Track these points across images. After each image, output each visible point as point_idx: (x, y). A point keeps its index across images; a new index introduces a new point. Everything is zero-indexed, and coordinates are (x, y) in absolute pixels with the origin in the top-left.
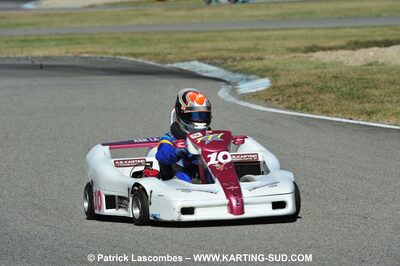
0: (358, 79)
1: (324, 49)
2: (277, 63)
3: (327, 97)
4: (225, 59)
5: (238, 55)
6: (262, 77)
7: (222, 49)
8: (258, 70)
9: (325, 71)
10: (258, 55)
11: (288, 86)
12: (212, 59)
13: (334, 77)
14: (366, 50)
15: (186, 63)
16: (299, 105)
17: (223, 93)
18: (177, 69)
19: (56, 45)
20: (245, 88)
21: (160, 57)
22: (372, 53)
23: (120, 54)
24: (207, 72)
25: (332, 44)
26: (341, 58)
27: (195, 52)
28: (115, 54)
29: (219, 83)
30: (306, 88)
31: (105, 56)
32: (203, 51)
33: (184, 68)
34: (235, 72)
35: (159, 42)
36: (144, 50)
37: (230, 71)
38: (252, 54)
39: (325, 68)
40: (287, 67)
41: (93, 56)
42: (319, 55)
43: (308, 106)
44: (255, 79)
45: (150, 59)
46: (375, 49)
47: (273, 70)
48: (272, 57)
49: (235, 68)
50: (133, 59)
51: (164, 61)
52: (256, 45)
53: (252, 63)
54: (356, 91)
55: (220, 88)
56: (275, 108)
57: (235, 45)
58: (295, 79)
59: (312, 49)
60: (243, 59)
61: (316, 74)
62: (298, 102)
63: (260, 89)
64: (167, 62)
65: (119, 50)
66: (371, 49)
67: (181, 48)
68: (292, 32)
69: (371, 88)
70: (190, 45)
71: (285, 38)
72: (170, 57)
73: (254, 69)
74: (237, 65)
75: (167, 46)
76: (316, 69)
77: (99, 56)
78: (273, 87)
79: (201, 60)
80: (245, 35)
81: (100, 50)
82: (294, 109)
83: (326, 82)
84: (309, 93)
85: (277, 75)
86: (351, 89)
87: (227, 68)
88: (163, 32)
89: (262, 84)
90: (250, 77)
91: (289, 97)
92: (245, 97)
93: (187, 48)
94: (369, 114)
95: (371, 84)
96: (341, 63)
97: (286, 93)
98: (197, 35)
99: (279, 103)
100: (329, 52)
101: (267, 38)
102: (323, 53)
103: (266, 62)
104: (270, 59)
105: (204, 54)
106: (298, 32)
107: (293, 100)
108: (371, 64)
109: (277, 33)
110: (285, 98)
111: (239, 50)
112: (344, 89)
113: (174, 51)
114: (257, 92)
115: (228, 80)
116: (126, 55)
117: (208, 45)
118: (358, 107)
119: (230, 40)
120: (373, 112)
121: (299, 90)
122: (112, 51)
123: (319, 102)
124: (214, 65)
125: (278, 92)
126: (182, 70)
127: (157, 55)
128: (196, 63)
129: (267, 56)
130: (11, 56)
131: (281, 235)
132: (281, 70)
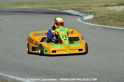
0: (121, 15)
1: (110, 6)
2: (96, 10)
3: (111, 20)
4: (80, 9)
6: (91, 14)
7: (78, 6)
8: (90, 12)
10: (90, 8)
11: (99, 17)
12: (75, 9)
13: (114, 14)
14: (123, 6)
15: (67, 10)
16: (102, 23)
17: (79, 19)
19: (27, 5)
20: (86, 18)
23: (47, 8)
24: (74, 13)
25: (113, 4)
26: (115, 8)
27: (70, 7)
28: (46, 8)
29: (78, 16)
30: (104, 18)
31: (43, 8)
34: (82, 13)
35: (59, 4)
36: (54, 6)
38: (88, 8)
39: (110, 12)
40: (99, 12)
41: (39, 8)
42: (108, 8)
43: (105, 23)
44: (89, 15)
45: (56, 9)
47: (94, 12)
48: (94, 8)
49: (83, 12)
50: (51, 9)
51: (60, 10)
52: (89, 5)
53: (88, 10)
54: (120, 19)
55: (78, 18)
56: (95, 24)
57: (83, 5)
58: (101, 15)
59: (106, 6)
60: (85, 9)
61: (108, 14)
62: (102, 22)
63: (90, 18)
64: (62, 10)
67: (66, 6)
68: (101, 1)
70: (69, 5)
71: (98, 3)
72: (63, 8)
73: (88, 12)
75: (61, 5)
76: (108, 12)
78: (94, 18)
79: (71, 9)
80: (86, 1)
81: (40, 6)
82: (101, 24)
83: (111, 16)
84: (105, 19)
85: (96, 14)
87: (80, 12)
88: (61, 1)
89: (91, 17)
90: (87, 15)
91: (99, 21)
92: (85, 21)
96: (115, 10)
97: (99, 19)
98: (71, 2)
99: (96, 23)
100: (112, 7)
101: (92, 3)
103: (92, 10)
105: (73, 7)
107: (101, 22)
109: (96, 1)
112: (116, 18)
114: (89, 19)
115: (80, 15)
116: (49, 8)
117: (74, 5)
118: (121, 24)
121: (102, 18)
123: (109, 22)
124: (76, 11)
125: (96, 19)
126: (66, 12)
127: (59, 8)
128: (70, 10)
129: (92, 8)
130: (13, 8)
131: (97, 63)
132: (97, 12)
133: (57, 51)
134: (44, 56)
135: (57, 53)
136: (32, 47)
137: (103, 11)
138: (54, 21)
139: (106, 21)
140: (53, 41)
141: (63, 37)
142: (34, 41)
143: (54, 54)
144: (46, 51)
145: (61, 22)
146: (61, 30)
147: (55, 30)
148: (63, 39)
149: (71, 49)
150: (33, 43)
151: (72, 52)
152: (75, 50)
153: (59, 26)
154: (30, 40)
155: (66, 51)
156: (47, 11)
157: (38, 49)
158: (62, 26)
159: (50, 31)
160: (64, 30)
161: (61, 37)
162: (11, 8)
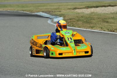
0: (89, 17)
1: (78, 8)
2: (65, 13)
3: (80, 22)
4: (50, 12)
5: (54, 10)
6: (61, 17)
7: (48, 9)
8: (59, 15)
10: (59, 10)
11: (68, 19)
12: (46, 12)
13: (82, 17)
14: (91, 9)
15: (38, 13)
16: (72, 25)
17: (49, 21)
18: (36, 14)
20: (56, 20)
21: (31, 11)
22: (93, 10)
23: (19, 10)
24: (44, 15)
25: (81, 7)
26: (84, 11)
27: (41, 10)
28: (17, 10)
29: (48, 19)
31: (15, 11)
32: (43, 9)
34: (53, 15)
35: (30, 7)
36: (26, 9)
37: (51, 15)
38: (58, 10)
39: (79, 14)
40: (68, 14)
41: (11, 11)
42: (77, 10)
43: (74, 25)
44: (59, 17)
45: (28, 12)
46: (94, 8)
47: (64, 15)
48: (63, 11)
50: (23, 12)
51: (31, 12)
52: (59, 7)
54: (88, 21)
57: (53, 8)
58: (70, 17)
59: (75, 9)
60: (55, 12)
62: (71, 24)
64: (33, 13)
65: (19, 9)
66: (92, 8)
67: (37, 8)
68: (69, 4)
69: (92, 20)
70: (39, 7)
71: (67, 5)
72: (34, 11)
73: (58, 14)
75: (33, 8)
76: (76, 14)
77: (13, 11)
79: (43, 12)
80: (56, 4)
81: (13, 9)
82: (70, 26)
83: (79, 18)
84: (74, 21)
85: (65, 16)
86: (87, 20)
87: (50, 14)
88: (31, 4)
90: (57, 17)
91: (69, 22)
92: (56, 23)
93: (38, 8)
94: (92, 28)
95: (92, 19)
96: (84, 13)
98: (42, 5)
100: (80, 9)
103: (62, 12)
105: (44, 10)
106: (71, 4)
107: (70, 24)
108: (92, 13)
109: (65, 4)
111: (54, 9)
112: (85, 20)
113: (35, 9)
115: (51, 18)
116: (21, 10)
117: (45, 7)
118: (88, 25)
120: (93, 27)
121: (71, 20)
122: (17, 9)
123: (77, 24)
124: (47, 13)
126: (37, 15)
127: (30, 10)
128: (41, 13)
129: (62, 11)
131: (66, 63)
132: (66, 15)
133: (63, 54)
134: (49, 59)
135: (64, 56)
136: (36, 50)
137: (72, 13)
138: (57, 24)
139: (74, 23)
140: (58, 43)
141: (68, 40)
142: (38, 44)
143: (61, 56)
144: (52, 54)
145: (64, 24)
146: (66, 33)
147: (59, 32)
148: (68, 42)
149: (77, 51)
150: (37, 45)
151: (79, 55)
152: (81, 53)
153: (63, 29)
154: (34, 43)
155: (72, 54)
156: (19, 14)
157: (42, 52)
158: (65, 28)
159: (53, 33)
160: (68, 33)
161: (67, 39)
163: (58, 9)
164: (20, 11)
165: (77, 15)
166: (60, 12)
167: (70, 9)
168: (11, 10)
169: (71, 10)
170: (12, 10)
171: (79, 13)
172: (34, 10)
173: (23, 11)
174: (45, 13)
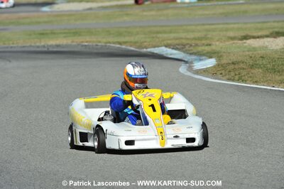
0: (278, 59)
1: (254, 37)
2: (221, 48)
3: (256, 71)
4: (184, 45)
5: (193, 42)
6: (211, 57)
7: (182, 38)
8: (207, 53)
9: (255, 53)
10: (208, 42)
11: (229, 64)
12: (174, 46)
13: (261, 57)
15: (156, 48)
16: (237, 77)
17: (183, 69)
18: (150, 52)
19: (65, 37)
20: (198, 65)
21: (138, 44)
23: (110, 43)
24: (171, 55)
25: (260, 34)
26: (267, 44)
27: (163, 41)
28: (106, 43)
29: (180, 62)
30: (242, 65)
31: (100, 44)
32: (168, 40)
33: (155, 52)
34: (191, 54)
35: (138, 33)
36: (127, 39)
37: (188, 53)
38: (203, 42)
39: (255, 51)
40: (229, 51)
41: (91, 44)
43: (243, 78)
44: (205, 59)
45: (131, 46)
47: (218, 53)
48: (217, 43)
49: (191, 52)
50: (118, 46)
51: (140, 47)
52: (206, 35)
53: (203, 48)
54: (277, 67)
55: (181, 66)
56: (220, 79)
57: (191, 35)
58: (234, 59)
59: (246, 38)
60: (197, 45)
61: (249, 55)
62: (236, 75)
63: (209, 66)
64: (143, 48)
65: (111, 39)
67: (153, 37)
68: (232, 26)
70: (160, 35)
71: (227, 30)
72: (145, 44)
73: (205, 52)
74: (193, 49)
75: (143, 36)
76: (248, 51)
77: (94, 44)
78: (218, 65)
79: (166, 46)
80: (199, 28)
81: (95, 40)
82: (233, 80)
83: (256, 61)
84: (243, 69)
85: (221, 56)
86: (273, 65)
87: (185, 52)
88: (140, 27)
89: (210, 63)
90: (201, 58)
91: (230, 71)
92: (198, 72)
93: (157, 37)
96: (266, 47)
97: (229, 69)
98: (164, 28)
99: (223, 76)
100: (258, 40)
101: (214, 30)
102: (254, 40)
103: (213, 47)
104: (216, 45)
105: (169, 42)
106: (236, 26)
107: (232, 74)
109: (221, 26)
110: (227, 72)
111: (195, 39)
112: (269, 66)
114: (207, 68)
115: (186, 60)
116: (114, 43)
118: (278, 78)
119: (188, 31)
121: (236, 66)
122: (104, 40)
123: (251, 75)
124: (176, 49)
125: (221, 68)
126: (153, 53)
127: (136, 43)
128: (163, 48)
129: (214, 43)
130: (33, 44)
132: (224, 52)
137: (238, 50)
139: (244, 73)
156: (108, 51)
162: (28, 45)
163: (205, 38)
164: (112, 45)
165: (251, 53)
166: (209, 47)
167: (233, 38)
168: (90, 42)
169: (236, 41)
170: (94, 42)
171: (255, 49)
172: (145, 42)
173: (120, 43)
174: (173, 49)
